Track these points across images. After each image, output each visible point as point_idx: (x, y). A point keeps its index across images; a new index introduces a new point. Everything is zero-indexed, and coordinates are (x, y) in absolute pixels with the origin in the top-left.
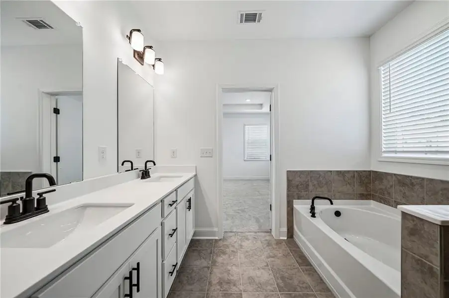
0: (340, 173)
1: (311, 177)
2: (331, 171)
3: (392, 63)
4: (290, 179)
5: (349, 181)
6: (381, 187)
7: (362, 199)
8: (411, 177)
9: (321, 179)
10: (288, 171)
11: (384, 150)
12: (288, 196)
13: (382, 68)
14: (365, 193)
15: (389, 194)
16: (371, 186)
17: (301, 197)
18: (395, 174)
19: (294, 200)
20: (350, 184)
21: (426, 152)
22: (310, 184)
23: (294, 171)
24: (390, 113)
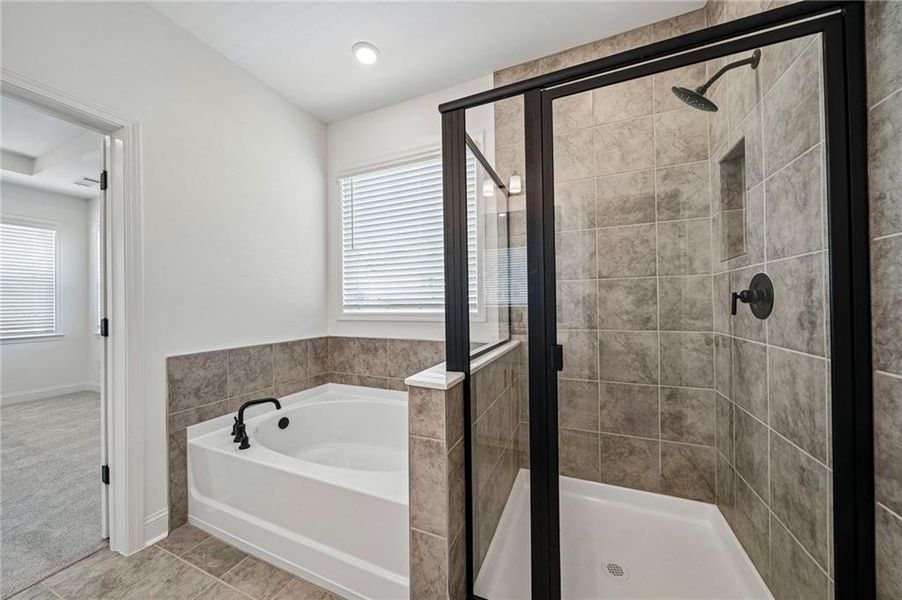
0: (285, 346)
1: (230, 364)
2: (270, 345)
3: (355, 179)
4: (177, 376)
5: (300, 359)
6: (342, 359)
7: (318, 385)
8: (375, 339)
9: (252, 363)
10: (169, 359)
11: (345, 303)
12: (171, 422)
13: (343, 182)
14: (322, 374)
15: (351, 367)
16: (329, 361)
17: (206, 414)
18: (358, 338)
19: (188, 428)
20: (301, 365)
21: (421, 306)
22: (230, 378)
23: (187, 357)
24: (353, 250)
